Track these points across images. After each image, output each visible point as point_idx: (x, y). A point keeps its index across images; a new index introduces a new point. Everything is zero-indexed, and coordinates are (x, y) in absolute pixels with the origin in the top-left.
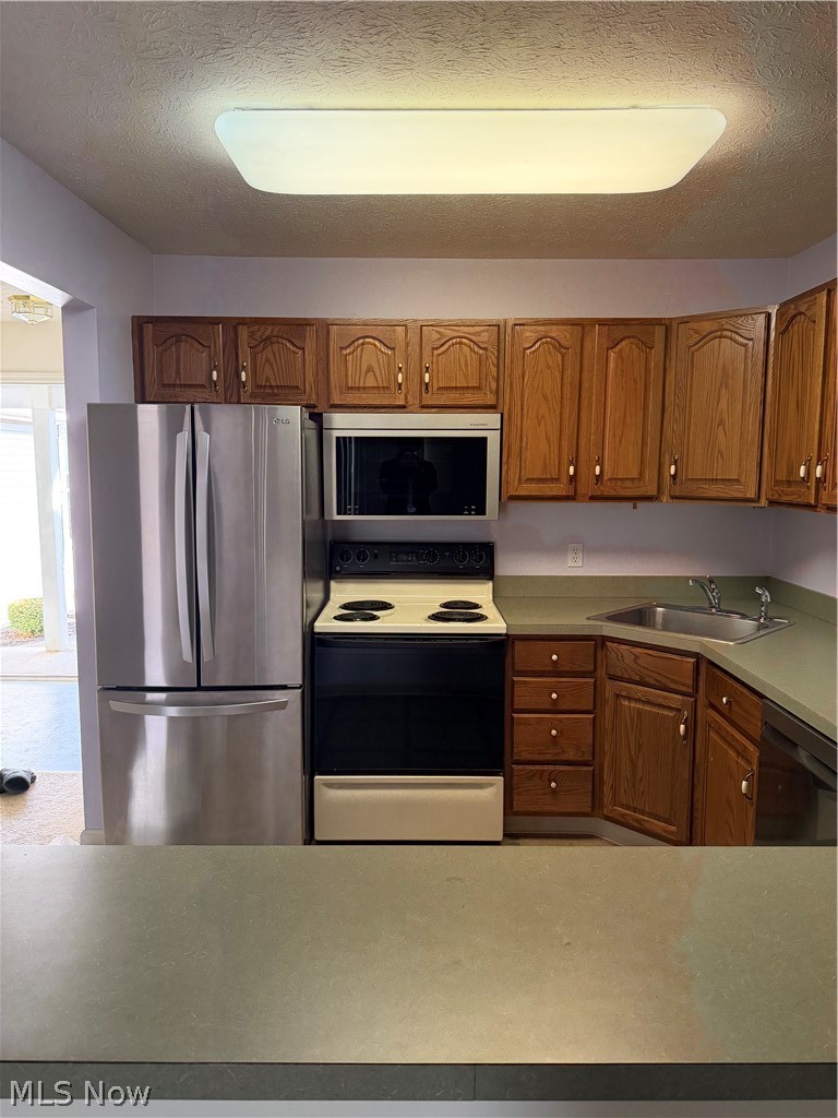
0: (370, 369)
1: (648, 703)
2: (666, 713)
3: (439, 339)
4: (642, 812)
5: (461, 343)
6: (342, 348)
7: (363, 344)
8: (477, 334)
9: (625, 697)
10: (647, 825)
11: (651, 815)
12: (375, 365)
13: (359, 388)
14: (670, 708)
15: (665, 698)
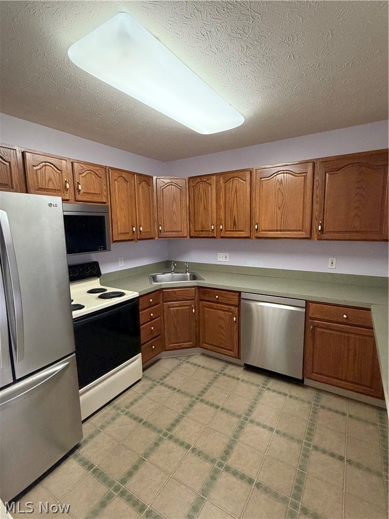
0: (50, 179)
1: (181, 306)
2: (186, 307)
3: (82, 170)
4: (180, 343)
5: (91, 173)
6: (33, 166)
7: (45, 165)
8: (97, 170)
9: (171, 307)
10: (182, 346)
11: (183, 342)
12: (53, 178)
13: (45, 189)
14: (187, 306)
15: (186, 303)
